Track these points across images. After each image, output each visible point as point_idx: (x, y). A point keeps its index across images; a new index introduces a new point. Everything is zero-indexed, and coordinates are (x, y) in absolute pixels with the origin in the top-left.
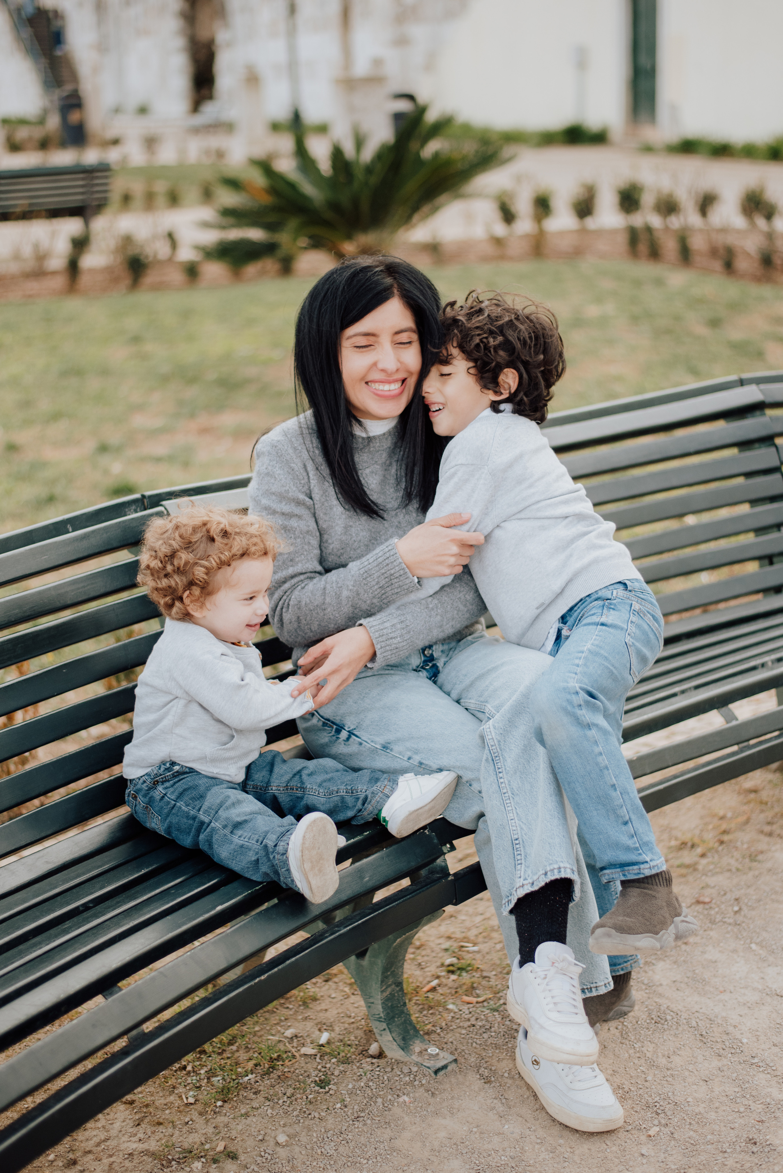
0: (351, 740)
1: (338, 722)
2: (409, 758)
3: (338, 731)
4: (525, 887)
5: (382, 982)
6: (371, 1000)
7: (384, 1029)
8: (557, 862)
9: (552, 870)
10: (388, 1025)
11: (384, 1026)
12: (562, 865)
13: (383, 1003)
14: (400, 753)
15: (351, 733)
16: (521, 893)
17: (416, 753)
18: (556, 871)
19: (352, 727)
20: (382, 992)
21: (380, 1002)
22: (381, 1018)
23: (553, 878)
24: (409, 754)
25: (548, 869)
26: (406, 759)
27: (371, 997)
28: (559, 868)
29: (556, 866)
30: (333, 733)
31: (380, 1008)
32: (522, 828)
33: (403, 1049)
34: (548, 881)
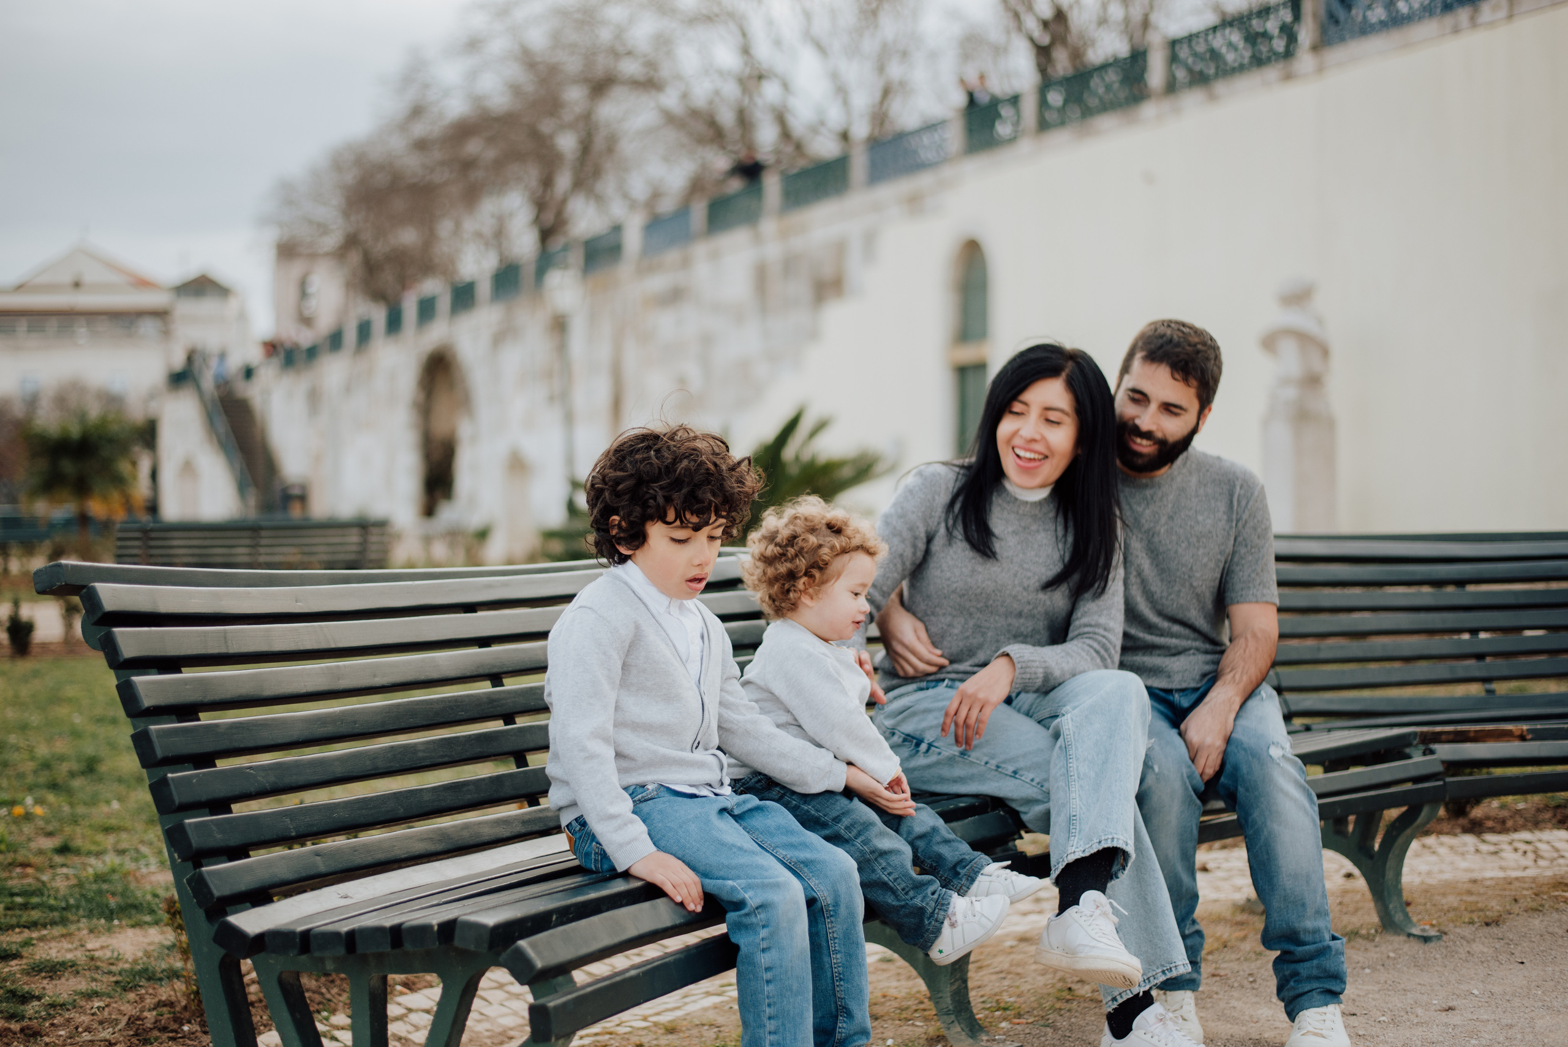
0: (931, 751)
1: (917, 736)
2: (986, 763)
3: (918, 745)
4: (1077, 853)
5: (952, 974)
6: (940, 995)
7: (953, 1022)
8: (1111, 833)
9: (1106, 840)
10: (956, 1016)
11: (953, 1017)
12: (1115, 836)
13: (952, 995)
14: (977, 759)
15: (930, 745)
16: (1071, 858)
17: (993, 758)
18: (1109, 841)
19: (931, 740)
20: (952, 984)
21: (949, 994)
22: (949, 1010)
23: (1106, 846)
24: (986, 759)
25: (1103, 838)
26: (983, 763)
27: (939, 992)
28: (1113, 839)
29: (1110, 837)
30: (913, 747)
31: (949, 1000)
32: (1081, 808)
33: (972, 1038)
34: (1101, 848)
